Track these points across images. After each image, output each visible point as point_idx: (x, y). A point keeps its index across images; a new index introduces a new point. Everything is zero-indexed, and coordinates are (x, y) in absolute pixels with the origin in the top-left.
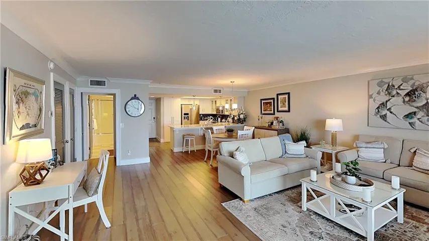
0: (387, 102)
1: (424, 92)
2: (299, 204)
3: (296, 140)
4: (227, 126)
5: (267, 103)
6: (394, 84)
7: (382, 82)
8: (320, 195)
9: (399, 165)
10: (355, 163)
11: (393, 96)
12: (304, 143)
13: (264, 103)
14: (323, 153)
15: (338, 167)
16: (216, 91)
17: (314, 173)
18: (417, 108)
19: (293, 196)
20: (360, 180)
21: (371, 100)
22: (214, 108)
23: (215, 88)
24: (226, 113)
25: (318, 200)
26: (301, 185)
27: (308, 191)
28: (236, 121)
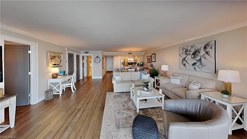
0: (185, 58)
1: (199, 53)
5: (149, 58)
6: (188, 49)
7: (184, 48)
11: (188, 55)
16: (129, 53)
18: (197, 60)
28: (140, 65)
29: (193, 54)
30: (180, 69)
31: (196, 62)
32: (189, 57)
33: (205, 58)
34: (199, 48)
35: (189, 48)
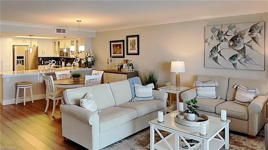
0: (218, 46)
1: (242, 38)
2: (147, 147)
3: (145, 83)
4: (72, 70)
5: (116, 46)
6: (222, 30)
7: (214, 28)
8: (165, 134)
9: (226, 100)
10: (194, 101)
11: (222, 41)
12: (152, 85)
13: (113, 45)
14: (169, 94)
15: (181, 106)
16: (59, 31)
17: (161, 114)
18: (238, 51)
19: (141, 139)
20: (199, 116)
21: (207, 44)
22: (57, 50)
23: (58, 26)
24: (72, 56)
25: (164, 140)
26: (149, 127)
27: (156, 132)
28: (83, 65)
29: (232, 40)
30: (204, 67)
31: (237, 53)
32: (225, 45)
33: (251, 47)
34: (242, 30)
35: (224, 30)
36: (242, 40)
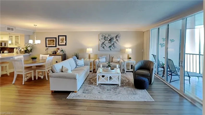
0: (104, 42)
6: (106, 36)
7: (103, 35)
11: (106, 40)
13: (48, 40)
21: (100, 41)
28: (23, 52)
29: (109, 40)
30: (99, 50)
31: (111, 45)
32: (107, 42)
33: (116, 43)
34: (113, 37)
35: (107, 36)
36: (113, 40)
